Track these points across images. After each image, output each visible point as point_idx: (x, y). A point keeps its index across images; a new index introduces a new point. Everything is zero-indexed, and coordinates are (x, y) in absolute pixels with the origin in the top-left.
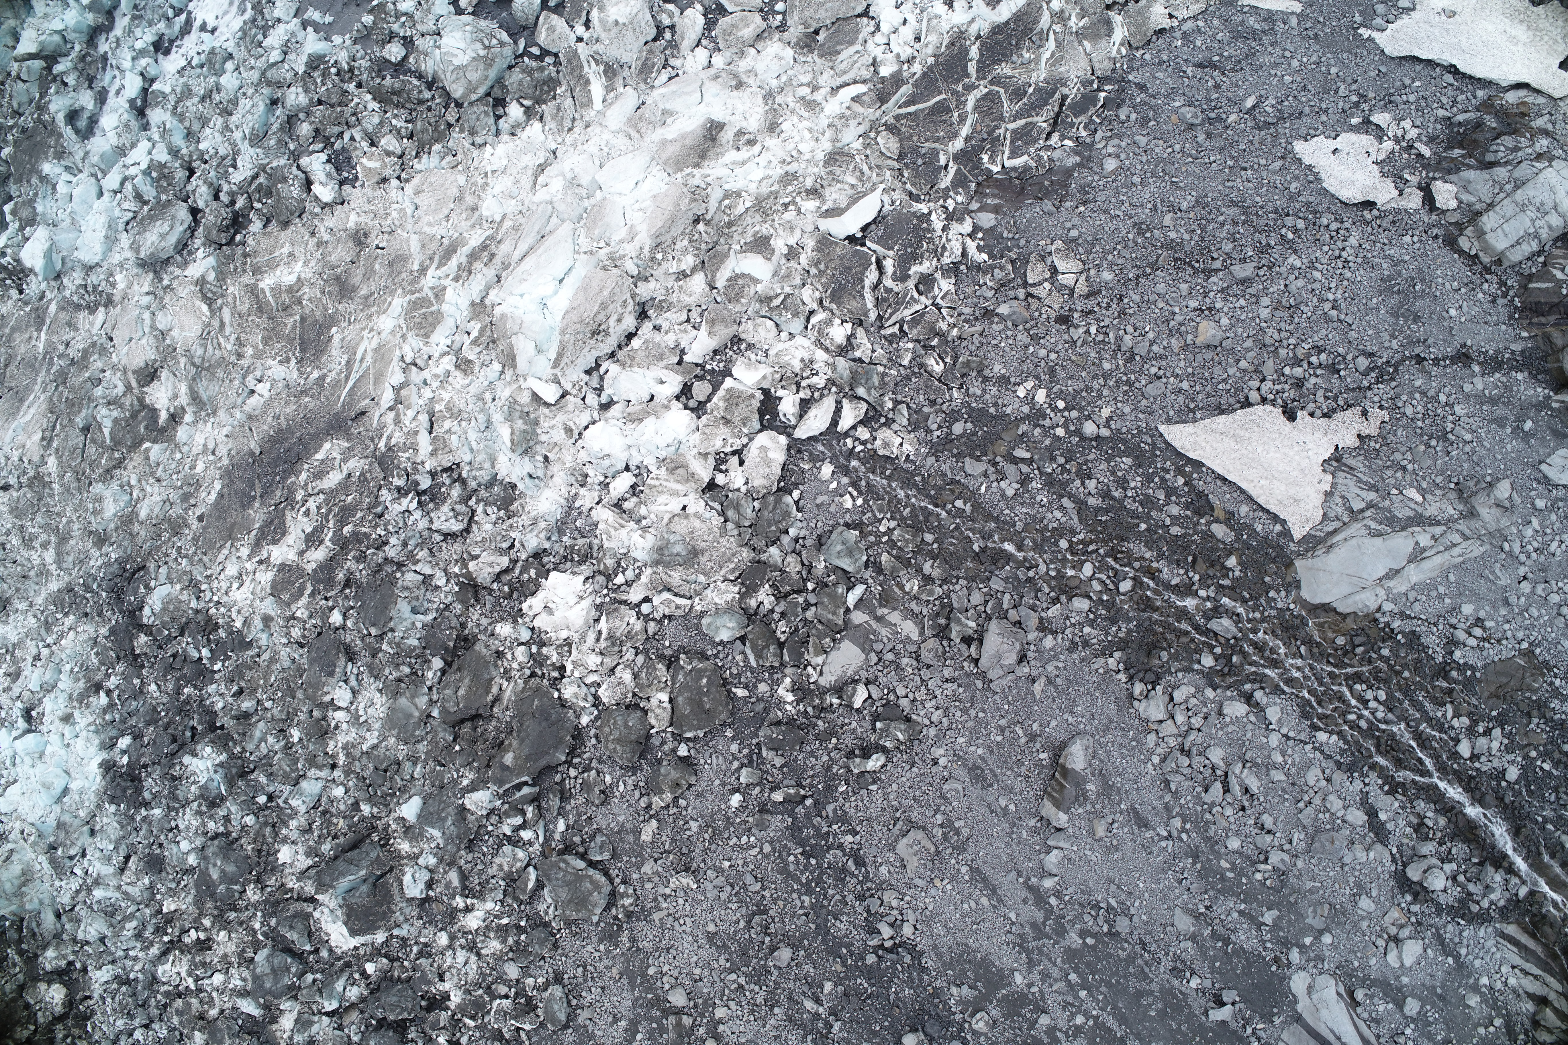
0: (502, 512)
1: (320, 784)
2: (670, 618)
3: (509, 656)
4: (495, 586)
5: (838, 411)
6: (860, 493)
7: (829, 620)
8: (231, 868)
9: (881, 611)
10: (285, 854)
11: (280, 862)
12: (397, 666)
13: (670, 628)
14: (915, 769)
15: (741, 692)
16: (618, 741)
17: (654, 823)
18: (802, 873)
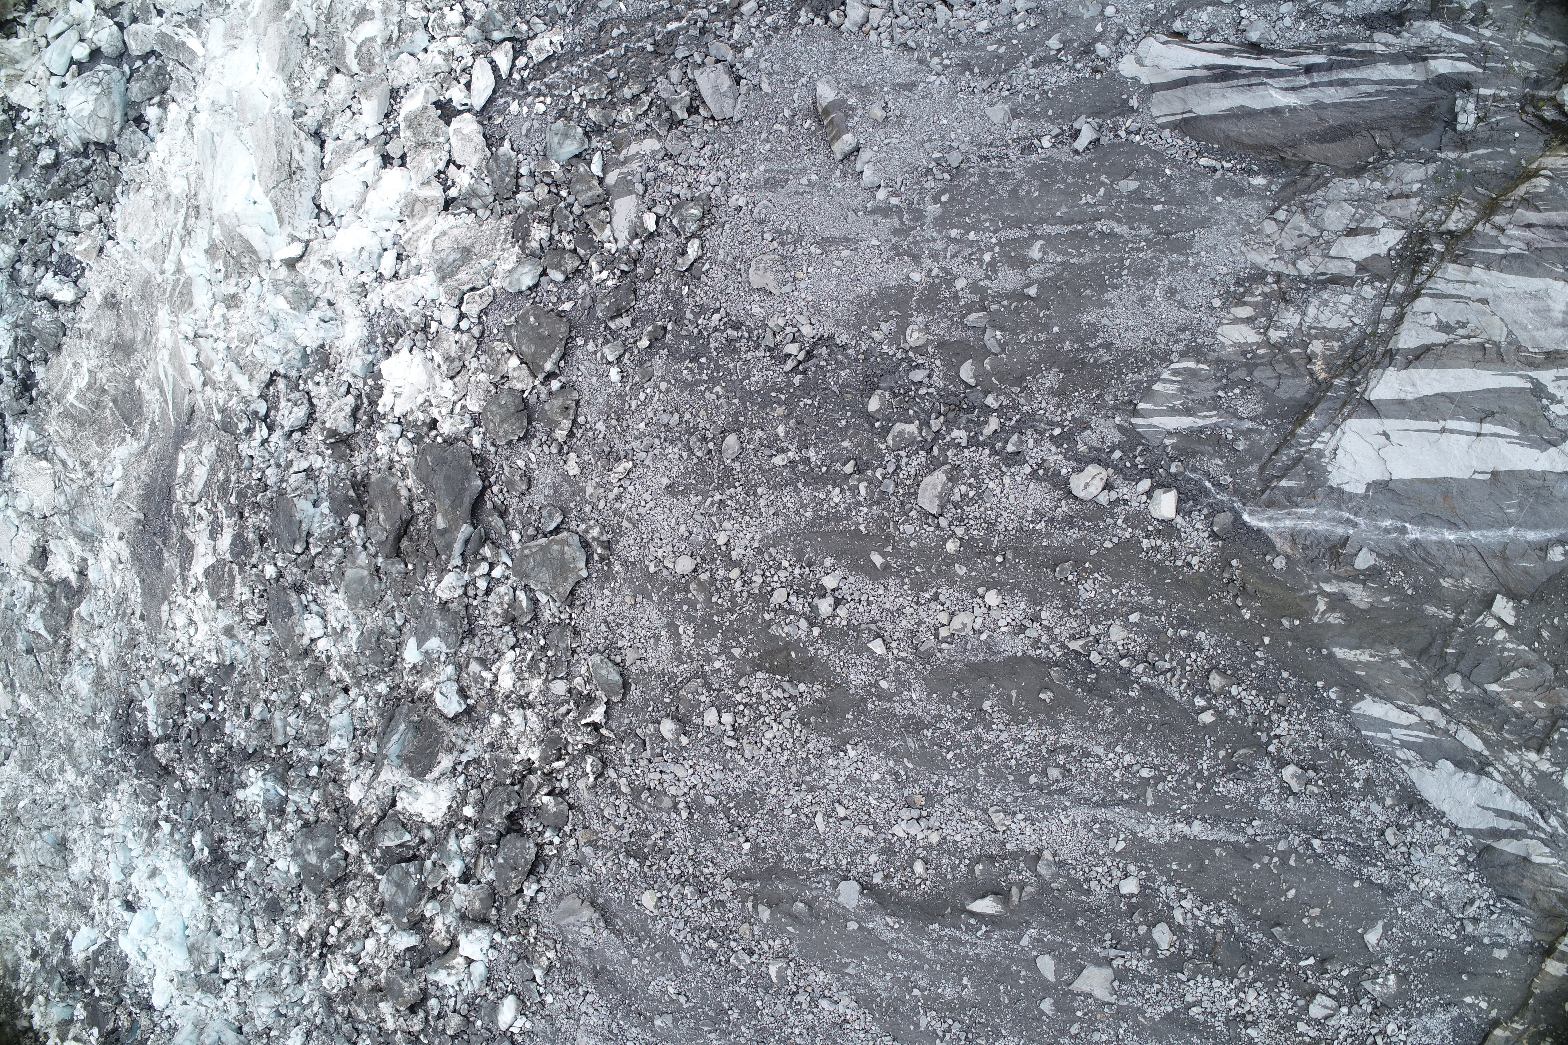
0: (327, 371)
1: (346, 713)
2: (484, 312)
3: (397, 458)
4: (358, 427)
5: (495, 69)
6: (545, 96)
7: (592, 198)
8: (322, 843)
9: (621, 158)
10: (354, 793)
11: (356, 802)
12: (330, 555)
13: (490, 320)
14: (727, 226)
15: (567, 306)
16: (502, 421)
17: (572, 455)
18: (700, 374)
